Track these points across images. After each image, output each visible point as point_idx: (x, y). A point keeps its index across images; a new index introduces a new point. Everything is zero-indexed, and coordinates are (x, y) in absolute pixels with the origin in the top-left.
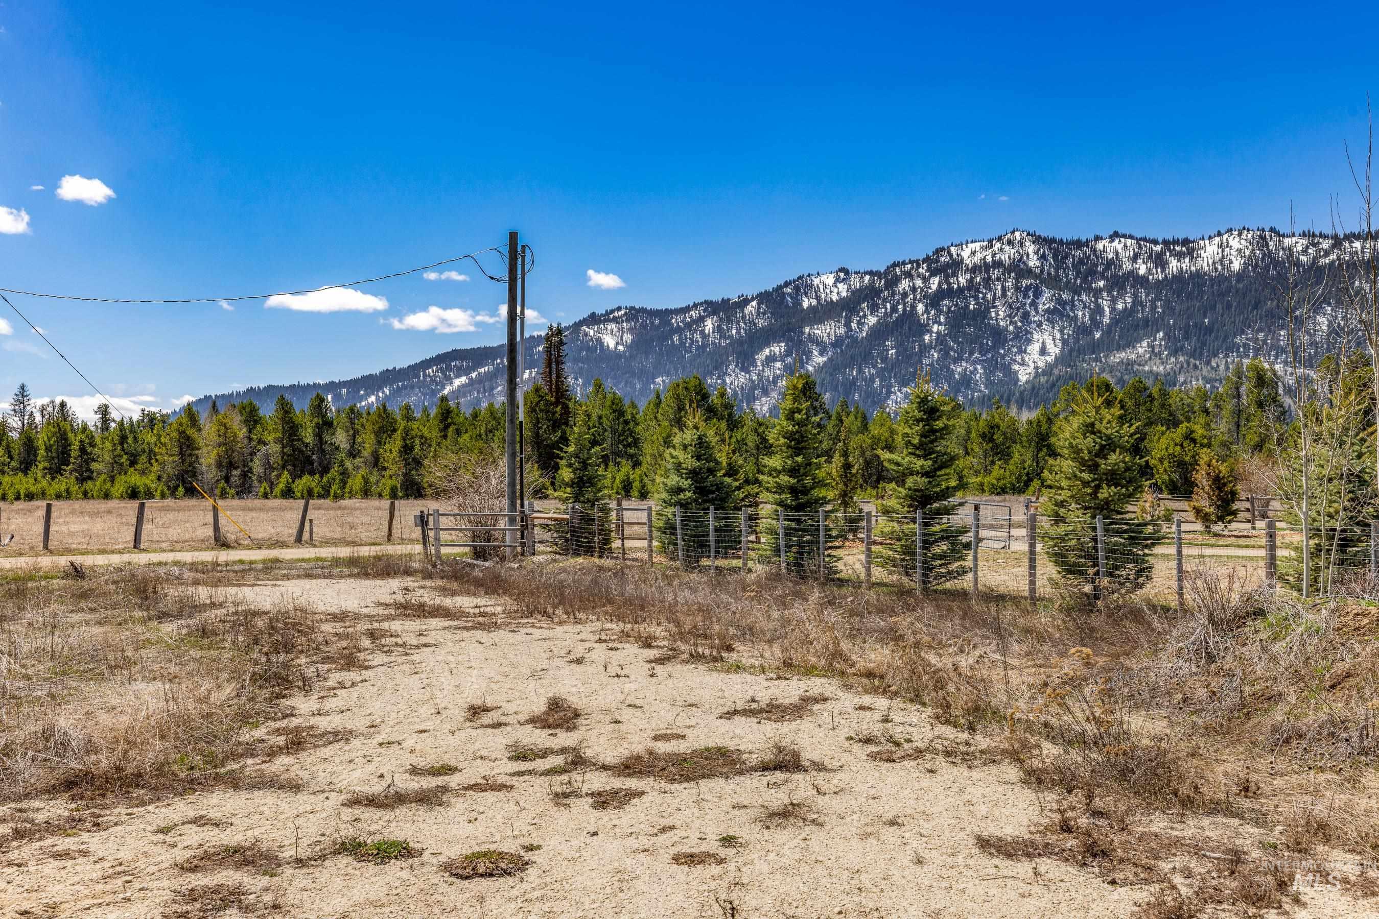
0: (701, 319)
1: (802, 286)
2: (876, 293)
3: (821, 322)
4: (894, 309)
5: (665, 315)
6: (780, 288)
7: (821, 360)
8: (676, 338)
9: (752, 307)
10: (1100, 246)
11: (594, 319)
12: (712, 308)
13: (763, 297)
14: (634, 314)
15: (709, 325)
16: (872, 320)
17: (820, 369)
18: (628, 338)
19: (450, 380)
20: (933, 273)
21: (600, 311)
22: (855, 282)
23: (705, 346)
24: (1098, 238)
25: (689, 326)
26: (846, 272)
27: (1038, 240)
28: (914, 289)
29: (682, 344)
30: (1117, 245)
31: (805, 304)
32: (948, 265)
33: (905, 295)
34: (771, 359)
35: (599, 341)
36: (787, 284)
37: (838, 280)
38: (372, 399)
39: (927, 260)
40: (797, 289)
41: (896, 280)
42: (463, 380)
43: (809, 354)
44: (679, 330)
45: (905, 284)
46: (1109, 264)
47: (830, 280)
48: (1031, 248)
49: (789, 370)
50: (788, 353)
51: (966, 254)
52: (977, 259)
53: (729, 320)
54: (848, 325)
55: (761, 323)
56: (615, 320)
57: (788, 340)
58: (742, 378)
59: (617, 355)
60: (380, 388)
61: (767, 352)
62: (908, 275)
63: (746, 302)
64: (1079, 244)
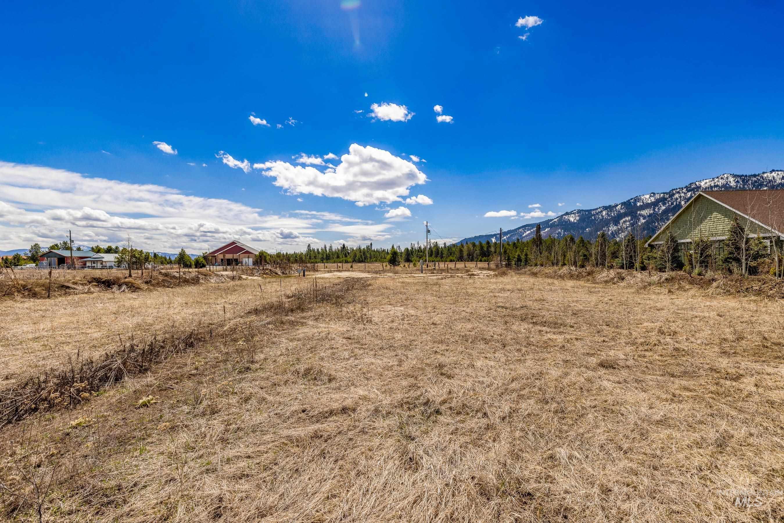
0: (602, 211)
1: (637, 199)
2: (666, 199)
3: (644, 209)
4: (672, 204)
5: (589, 211)
6: (629, 200)
7: (643, 221)
8: (593, 217)
9: (619, 207)
10: (765, 175)
11: (567, 214)
12: (605, 208)
13: (623, 204)
14: (579, 211)
15: (604, 213)
16: (663, 208)
17: (642, 224)
18: (578, 218)
19: (525, 232)
20: (688, 191)
21: (569, 211)
22: (657, 196)
23: (602, 219)
24: (764, 173)
25: (597, 214)
26: (654, 194)
27: (735, 176)
28: (680, 197)
29: (595, 219)
30: (773, 174)
31: (638, 204)
32: (695, 188)
33: (677, 199)
34: (625, 222)
35: (569, 219)
36: (631, 199)
37: (651, 196)
38: (505, 237)
39: (686, 187)
40: (635, 200)
41: (674, 194)
42: (529, 232)
43: (639, 219)
44: (594, 215)
45: (677, 196)
46: (770, 181)
47: (647, 196)
48: (731, 179)
49: (632, 225)
50: (632, 219)
51: (702, 184)
52: (707, 185)
53: (611, 211)
54: (654, 210)
55: (622, 211)
56: (573, 213)
57: (632, 216)
58: (615, 228)
59: (574, 223)
60: (507, 235)
61: (624, 220)
62: (679, 192)
63: (617, 205)
64: (755, 176)
